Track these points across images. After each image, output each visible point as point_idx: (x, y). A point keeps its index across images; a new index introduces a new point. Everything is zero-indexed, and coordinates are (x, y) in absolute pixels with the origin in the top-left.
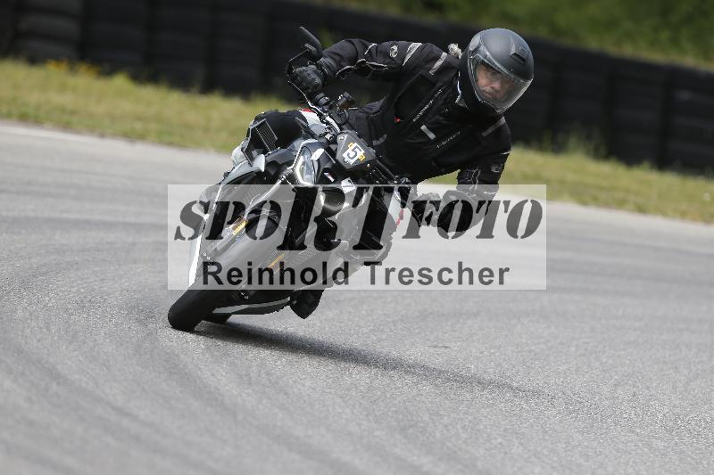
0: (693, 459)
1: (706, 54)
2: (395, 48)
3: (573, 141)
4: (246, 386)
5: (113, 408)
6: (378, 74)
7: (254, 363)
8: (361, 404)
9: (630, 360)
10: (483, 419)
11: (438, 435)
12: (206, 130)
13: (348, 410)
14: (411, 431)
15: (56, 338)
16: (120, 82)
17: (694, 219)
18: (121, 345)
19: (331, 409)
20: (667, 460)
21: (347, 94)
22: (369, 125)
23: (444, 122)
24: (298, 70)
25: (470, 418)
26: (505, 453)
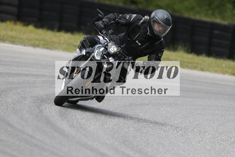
0: (219, 152)
1: (223, 18)
2: (128, 16)
3: (180, 47)
4: (72, 128)
5: (29, 135)
6: (122, 25)
7: (75, 121)
8: (110, 134)
9: (198, 119)
10: (150, 139)
11: (135, 144)
12: (59, 43)
13: (106, 136)
14: (126, 143)
15: (10, 112)
16: (31, 27)
17: (219, 73)
18: (31, 114)
19: (100, 136)
20: (211, 152)
21: (112, 30)
22: (120, 40)
23: (143, 40)
24: (96, 23)
25: (146, 138)
26: (158, 150)
